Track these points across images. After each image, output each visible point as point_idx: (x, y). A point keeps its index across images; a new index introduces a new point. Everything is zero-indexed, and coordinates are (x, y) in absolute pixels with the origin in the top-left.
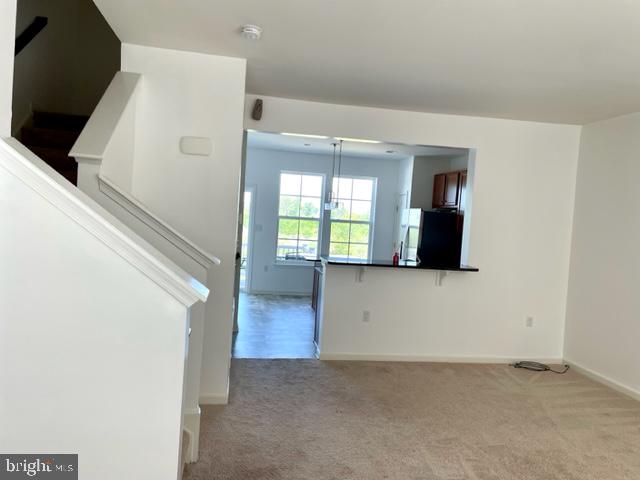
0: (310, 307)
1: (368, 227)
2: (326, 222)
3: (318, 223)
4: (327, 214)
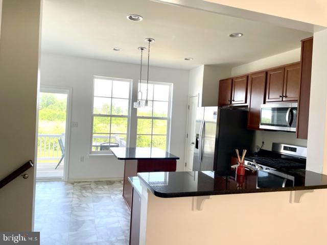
0: (121, 196)
1: (166, 121)
2: (133, 119)
3: (127, 119)
4: (134, 111)
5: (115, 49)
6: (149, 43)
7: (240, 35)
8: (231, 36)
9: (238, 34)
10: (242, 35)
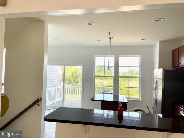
1: (138, 79)
2: (117, 78)
3: (113, 78)
5: (98, 41)
6: (109, 35)
7: (162, 19)
8: (156, 20)
9: (161, 19)
10: (163, 19)
